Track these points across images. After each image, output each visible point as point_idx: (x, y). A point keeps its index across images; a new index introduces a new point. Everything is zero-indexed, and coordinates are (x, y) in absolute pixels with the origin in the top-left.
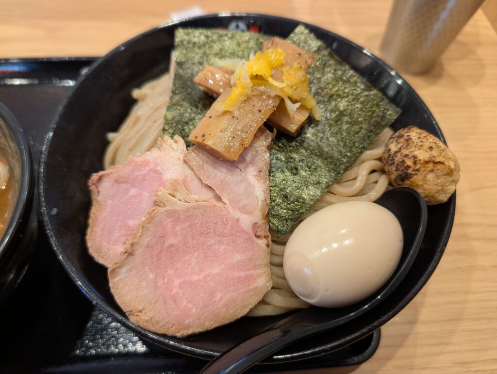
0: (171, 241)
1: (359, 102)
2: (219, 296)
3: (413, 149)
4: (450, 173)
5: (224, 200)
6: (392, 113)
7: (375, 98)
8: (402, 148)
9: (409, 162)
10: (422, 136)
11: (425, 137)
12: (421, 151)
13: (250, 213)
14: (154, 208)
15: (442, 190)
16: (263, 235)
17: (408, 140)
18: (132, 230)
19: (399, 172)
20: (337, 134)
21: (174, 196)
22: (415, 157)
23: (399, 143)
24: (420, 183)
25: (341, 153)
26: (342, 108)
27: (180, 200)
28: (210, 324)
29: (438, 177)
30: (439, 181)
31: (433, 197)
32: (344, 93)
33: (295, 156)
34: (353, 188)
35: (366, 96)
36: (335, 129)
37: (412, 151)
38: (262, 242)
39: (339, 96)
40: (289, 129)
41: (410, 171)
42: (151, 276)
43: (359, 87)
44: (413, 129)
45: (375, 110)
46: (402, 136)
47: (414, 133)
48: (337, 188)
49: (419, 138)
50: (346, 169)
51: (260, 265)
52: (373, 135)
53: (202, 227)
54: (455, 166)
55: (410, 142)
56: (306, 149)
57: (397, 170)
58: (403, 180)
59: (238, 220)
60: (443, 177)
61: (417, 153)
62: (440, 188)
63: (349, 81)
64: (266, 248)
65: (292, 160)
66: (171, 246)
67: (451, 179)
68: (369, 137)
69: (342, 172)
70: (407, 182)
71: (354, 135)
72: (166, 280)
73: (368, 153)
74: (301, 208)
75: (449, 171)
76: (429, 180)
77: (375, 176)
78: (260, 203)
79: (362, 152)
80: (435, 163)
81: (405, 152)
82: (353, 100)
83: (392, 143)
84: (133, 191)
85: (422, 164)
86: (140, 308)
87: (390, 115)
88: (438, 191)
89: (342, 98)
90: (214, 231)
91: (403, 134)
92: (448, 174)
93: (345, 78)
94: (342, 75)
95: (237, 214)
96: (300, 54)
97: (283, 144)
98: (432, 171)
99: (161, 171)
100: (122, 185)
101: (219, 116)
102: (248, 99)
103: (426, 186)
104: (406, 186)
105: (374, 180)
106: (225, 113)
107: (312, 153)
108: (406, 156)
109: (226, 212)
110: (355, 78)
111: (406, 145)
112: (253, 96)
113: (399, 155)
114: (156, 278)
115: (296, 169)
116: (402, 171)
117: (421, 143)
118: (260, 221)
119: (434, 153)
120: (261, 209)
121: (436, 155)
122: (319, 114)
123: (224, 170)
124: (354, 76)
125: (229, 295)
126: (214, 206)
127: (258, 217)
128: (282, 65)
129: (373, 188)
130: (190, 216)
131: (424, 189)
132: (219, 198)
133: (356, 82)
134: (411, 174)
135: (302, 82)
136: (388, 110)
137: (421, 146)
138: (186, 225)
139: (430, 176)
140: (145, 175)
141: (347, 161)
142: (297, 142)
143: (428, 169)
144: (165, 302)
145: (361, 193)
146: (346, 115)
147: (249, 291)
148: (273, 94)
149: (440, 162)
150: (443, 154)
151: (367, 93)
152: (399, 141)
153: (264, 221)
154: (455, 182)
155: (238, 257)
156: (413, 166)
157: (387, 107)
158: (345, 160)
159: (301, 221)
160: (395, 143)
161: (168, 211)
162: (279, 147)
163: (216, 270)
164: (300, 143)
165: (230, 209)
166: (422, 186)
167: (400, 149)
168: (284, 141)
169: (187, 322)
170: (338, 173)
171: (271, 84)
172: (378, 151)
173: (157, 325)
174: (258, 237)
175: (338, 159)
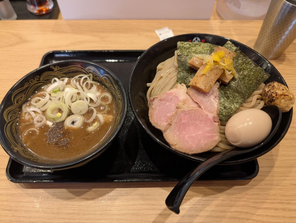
0: (183, 121)
1: (252, 72)
2: (202, 142)
3: (276, 90)
4: (291, 99)
5: (202, 108)
6: (266, 76)
7: (259, 70)
8: (271, 90)
9: (274, 95)
10: (279, 85)
11: (280, 85)
12: (279, 91)
13: (212, 113)
14: (177, 110)
15: (287, 106)
16: (217, 121)
17: (273, 86)
18: (169, 117)
19: (270, 99)
20: (243, 84)
21: (184, 105)
22: (276, 93)
23: (269, 88)
24: (278, 103)
25: (245, 91)
26: (245, 74)
27: (186, 107)
28: (200, 151)
29: (286, 101)
30: (286, 102)
31: (283, 109)
32: (246, 68)
33: (228, 92)
34: (251, 105)
35: (255, 69)
36: (243, 82)
37: (275, 91)
38: (217, 124)
39: (244, 69)
40: (226, 81)
41: (274, 98)
42: (178, 133)
43: (253, 66)
44: (275, 82)
45: (259, 75)
46: (271, 85)
47: (276, 84)
48: (244, 105)
49: (278, 86)
50: (248, 98)
51: (216, 132)
52: (258, 85)
53: (194, 117)
54: (293, 96)
55: (274, 87)
56: (232, 89)
57: (269, 98)
58: (271, 102)
59: (207, 115)
60: (288, 101)
61: (277, 91)
62: (287, 105)
63: (248, 63)
64: (218, 126)
65: (227, 94)
66: (184, 123)
67: (291, 102)
68: (256, 85)
69: (246, 98)
70: (273, 103)
71: (250, 84)
72: (183, 135)
73: (256, 92)
74: (231, 112)
75: (290, 99)
76: (282, 102)
77: (259, 101)
78: (216, 109)
79: (253, 91)
80: (284, 95)
81: (272, 91)
82: (250, 71)
83: (266, 88)
84: (168, 104)
85: (279, 96)
86: (175, 144)
87: (265, 77)
88: (286, 107)
89: (245, 70)
90: (199, 119)
91: (271, 84)
92: (290, 100)
93: (247, 62)
94: (245, 61)
95: (207, 113)
96: (230, 53)
97: (222, 87)
98: (284, 98)
99: (178, 96)
100: (163, 101)
101: (201, 76)
102: (212, 70)
103: (281, 104)
104: (273, 105)
105: (258, 103)
106: (203, 75)
107: (234, 91)
108: (273, 92)
109: (203, 112)
110: (251, 62)
111: (272, 88)
112: (214, 69)
113: (270, 92)
114: (179, 134)
115: (228, 97)
116: (271, 98)
117: (279, 88)
118: (216, 116)
119: (284, 91)
120: (216, 111)
121: (285, 92)
122: (237, 76)
123: (202, 96)
124: (251, 61)
125: (205, 142)
126: (199, 109)
127: (215, 114)
128: (224, 57)
129: (258, 106)
130: (190, 113)
131: (280, 106)
132: (200, 107)
133: (251, 64)
134: (275, 100)
135: (231, 64)
136: (265, 75)
137: (279, 89)
138: (189, 116)
139: (283, 101)
140: (172, 98)
141: (248, 95)
142: (228, 87)
143: (282, 98)
144: (184, 142)
145: (253, 107)
146: (247, 77)
147: (212, 141)
148: (221, 68)
149: (287, 95)
150: (288, 92)
151: (255, 68)
152: (269, 87)
153: (217, 116)
154: (293, 103)
155: (208, 129)
156: (275, 97)
157: (264, 74)
158: (247, 94)
159: (231, 117)
160: (267, 88)
161: (182, 111)
162: (221, 88)
163: (200, 133)
164: (229, 87)
165: (205, 111)
166: (279, 104)
167: (270, 90)
168: (223, 86)
169: (192, 149)
170: (245, 99)
171: (220, 64)
172: (260, 91)
173: (182, 150)
174: (215, 122)
175: (244, 94)
